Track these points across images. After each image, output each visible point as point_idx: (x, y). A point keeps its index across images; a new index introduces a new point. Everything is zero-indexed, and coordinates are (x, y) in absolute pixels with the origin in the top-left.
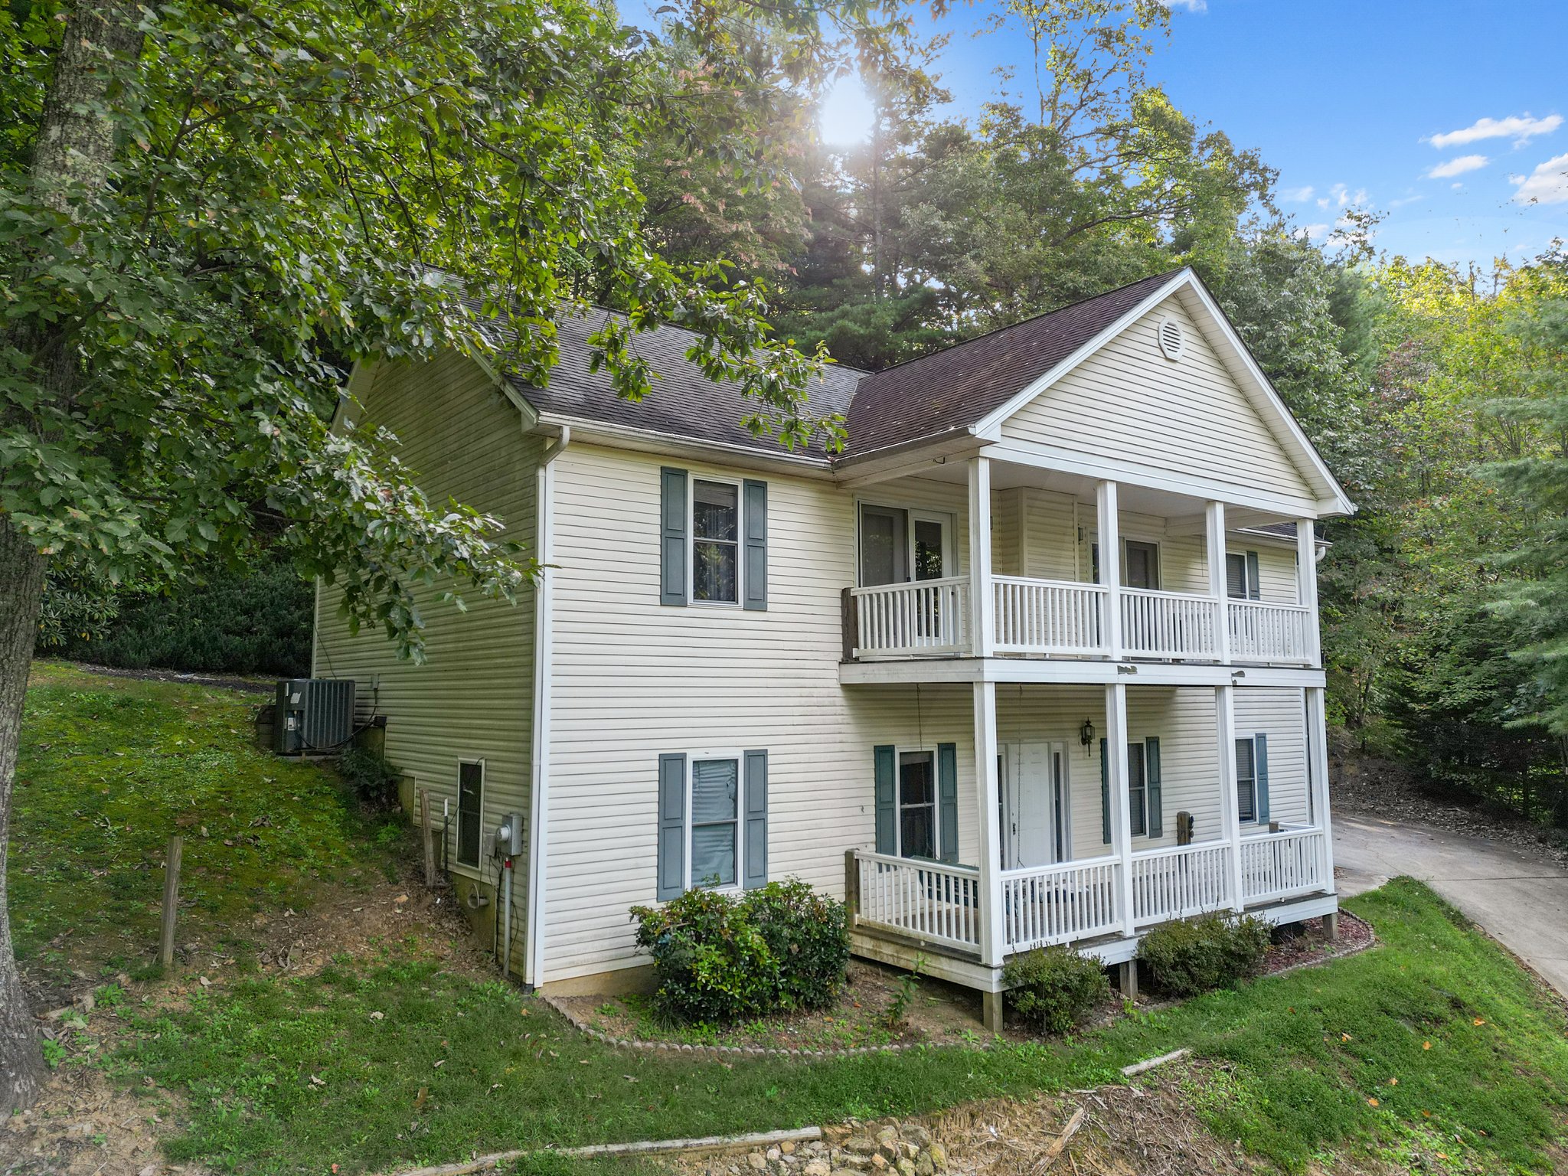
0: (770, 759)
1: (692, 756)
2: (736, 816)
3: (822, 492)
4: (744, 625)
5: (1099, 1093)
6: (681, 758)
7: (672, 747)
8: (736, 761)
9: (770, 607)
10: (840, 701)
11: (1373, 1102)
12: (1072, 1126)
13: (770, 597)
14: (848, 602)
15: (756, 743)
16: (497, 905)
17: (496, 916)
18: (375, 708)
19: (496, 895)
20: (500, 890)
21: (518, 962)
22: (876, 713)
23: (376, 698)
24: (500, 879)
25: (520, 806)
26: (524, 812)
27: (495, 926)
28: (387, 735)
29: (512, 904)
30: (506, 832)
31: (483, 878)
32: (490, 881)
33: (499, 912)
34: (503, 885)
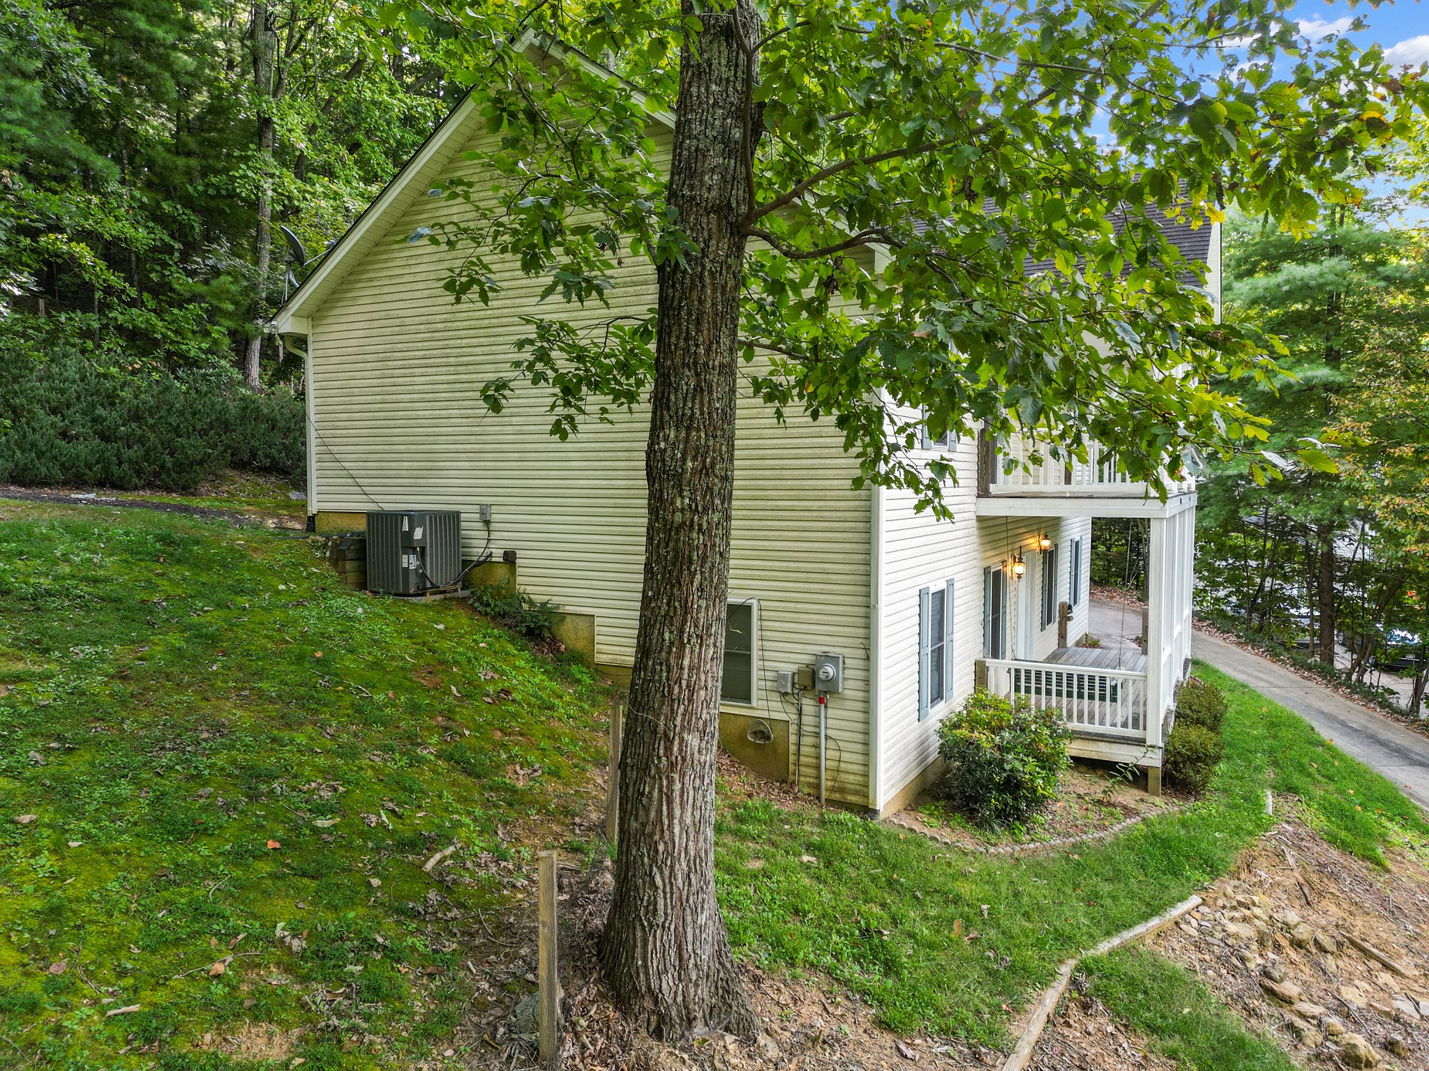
0: (955, 586)
1: (932, 588)
2: (942, 638)
6: (927, 591)
7: (924, 582)
8: (944, 591)
9: (958, 447)
10: (974, 532)
11: (1359, 809)
12: (1291, 860)
14: (985, 440)
15: (948, 573)
16: (793, 739)
17: (792, 748)
18: (489, 540)
19: (793, 729)
20: (800, 725)
21: (842, 790)
22: (987, 539)
23: (489, 531)
24: (800, 713)
25: (840, 642)
26: (846, 652)
27: (792, 758)
28: (519, 570)
29: (827, 737)
30: (830, 670)
31: (765, 714)
32: (783, 717)
33: (799, 745)
34: (805, 719)
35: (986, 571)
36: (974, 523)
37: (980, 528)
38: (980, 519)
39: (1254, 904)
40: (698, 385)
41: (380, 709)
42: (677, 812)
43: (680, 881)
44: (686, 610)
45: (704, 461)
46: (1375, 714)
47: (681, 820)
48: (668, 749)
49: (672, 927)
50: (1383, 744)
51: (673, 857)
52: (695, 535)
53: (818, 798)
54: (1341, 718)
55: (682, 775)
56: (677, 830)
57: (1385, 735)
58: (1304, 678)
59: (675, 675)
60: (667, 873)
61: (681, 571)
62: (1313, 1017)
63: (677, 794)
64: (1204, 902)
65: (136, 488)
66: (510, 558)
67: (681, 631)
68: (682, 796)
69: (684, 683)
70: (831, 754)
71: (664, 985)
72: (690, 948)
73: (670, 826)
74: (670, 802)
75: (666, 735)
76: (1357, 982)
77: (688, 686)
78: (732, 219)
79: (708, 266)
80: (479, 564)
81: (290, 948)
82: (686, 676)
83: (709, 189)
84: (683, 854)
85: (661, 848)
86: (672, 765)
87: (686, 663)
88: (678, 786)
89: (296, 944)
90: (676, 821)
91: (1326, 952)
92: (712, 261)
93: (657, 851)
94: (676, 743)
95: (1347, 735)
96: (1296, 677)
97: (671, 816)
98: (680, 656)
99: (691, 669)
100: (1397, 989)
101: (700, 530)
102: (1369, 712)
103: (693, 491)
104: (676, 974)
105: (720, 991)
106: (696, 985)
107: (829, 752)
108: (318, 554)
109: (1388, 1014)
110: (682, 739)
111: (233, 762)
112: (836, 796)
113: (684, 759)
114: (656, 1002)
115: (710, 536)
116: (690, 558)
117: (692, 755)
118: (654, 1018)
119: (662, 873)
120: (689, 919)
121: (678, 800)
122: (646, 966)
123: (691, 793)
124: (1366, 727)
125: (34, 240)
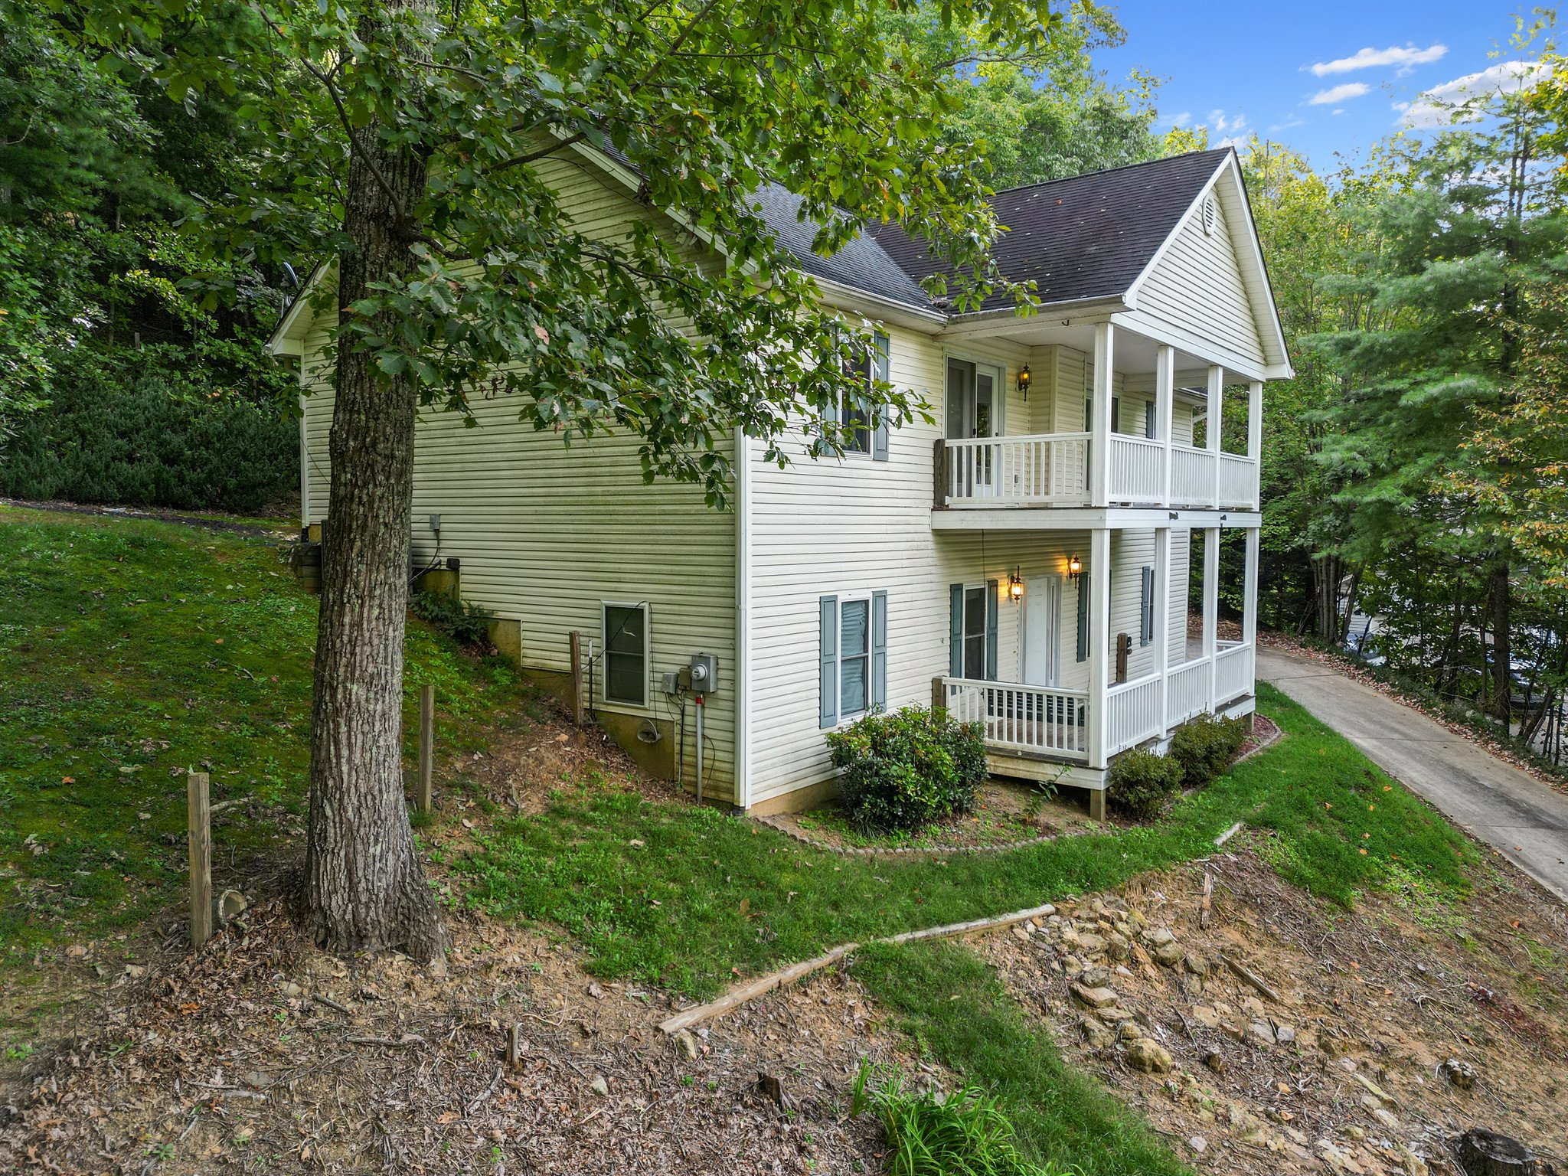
0: (889, 599)
1: (843, 597)
2: (866, 650)
3: (924, 345)
4: (873, 474)
5: (1212, 861)
6: (833, 600)
7: (828, 589)
8: (866, 602)
9: (891, 457)
10: (931, 545)
11: (1363, 852)
12: (1208, 887)
13: (891, 448)
14: (940, 451)
15: (879, 585)
16: (677, 739)
17: (677, 748)
18: (438, 549)
19: (677, 729)
20: (682, 725)
21: (716, 789)
22: (952, 555)
23: (438, 540)
24: (683, 714)
25: (711, 646)
26: (720, 653)
27: (677, 758)
28: (462, 578)
29: (704, 737)
30: (702, 671)
31: (652, 715)
32: (666, 717)
33: (682, 744)
34: (688, 720)
35: (956, 589)
36: (930, 537)
37: (937, 543)
38: (938, 533)
39: (1120, 919)
40: (359, 373)
41: (257, 690)
42: (345, 752)
43: (350, 813)
44: (346, 574)
45: (364, 440)
46: (1521, 773)
47: (349, 761)
48: (333, 696)
49: (342, 854)
50: (1510, 803)
51: (342, 793)
52: (354, 506)
53: (695, 796)
54: (1474, 774)
55: (349, 720)
56: (345, 768)
57: (1520, 793)
58: (1452, 731)
59: (337, 631)
60: (336, 806)
61: (342, 539)
62: (1111, 1021)
63: (343, 737)
64: (1057, 912)
65: (198, 508)
66: (454, 565)
67: (342, 592)
68: (349, 738)
69: (345, 639)
70: (709, 753)
71: (334, 903)
72: (360, 874)
73: (339, 764)
74: (337, 743)
75: (331, 686)
76: (1217, 1004)
77: (350, 641)
78: (390, 225)
79: (369, 267)
80: (428, 571)
81: (32, 852)
82: (347, 632)
83: (370, 200)
84: (353, 790)
85: (330, 783)
86: (337, 711)
87: (347, 620)
88: (343, 729)
89: (38, 851)
90: (343, 760)
91: (1193, 972)
92: (372, 263)
93: (326, 785)
94: (340, 690)
95: (1472, 792)
96: (1444, 731)
97: (338, 756)
98: (341, 614)
99: (351, 626)
100: (1261, 1013)
101: (360, 502)
102: (1515, 770)
103: (354, 467)
104: (346, 895)
105: (400, 917)
106: (368, 908)
107: (706, 751)
108: (282, 560)
109: (1235, 1035)
110: (345, 688)
111: (77, 720)
112: (712, 794)
113: (349, 706)
114: (325, 918)
115: (371, 508)
116: (350, 526)
117: (359, 703)
118: (322, 931)
119: (331, 805)
120: (360, 847)
121: (344, 741)
122: (318, 885)
123: (360, 737)
124: (1500, 785)
125: (123, 276)
